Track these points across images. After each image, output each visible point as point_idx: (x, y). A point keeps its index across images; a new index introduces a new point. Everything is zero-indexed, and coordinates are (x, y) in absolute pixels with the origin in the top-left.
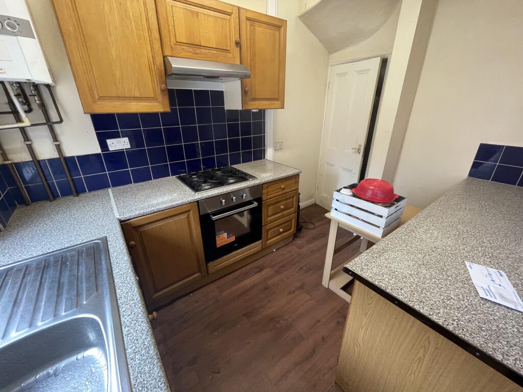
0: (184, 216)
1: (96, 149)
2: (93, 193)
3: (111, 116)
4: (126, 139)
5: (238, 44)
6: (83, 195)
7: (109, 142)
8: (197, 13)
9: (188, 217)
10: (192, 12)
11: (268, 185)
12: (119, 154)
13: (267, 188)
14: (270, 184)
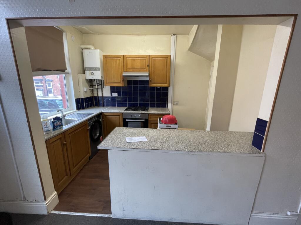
0: (118, 117)
1: (110, 96)
2: (107, 107)
3: (114, 87)
4: (117, 94)
5: (148, 66)
6: (104, 107)
7: (113, 94)
8: (135, 59)
9: (119, 117)
10: (133, 60)
11: (151, 115)
12: (115, 97)
13: (151, 116)
14: (152, 115)
